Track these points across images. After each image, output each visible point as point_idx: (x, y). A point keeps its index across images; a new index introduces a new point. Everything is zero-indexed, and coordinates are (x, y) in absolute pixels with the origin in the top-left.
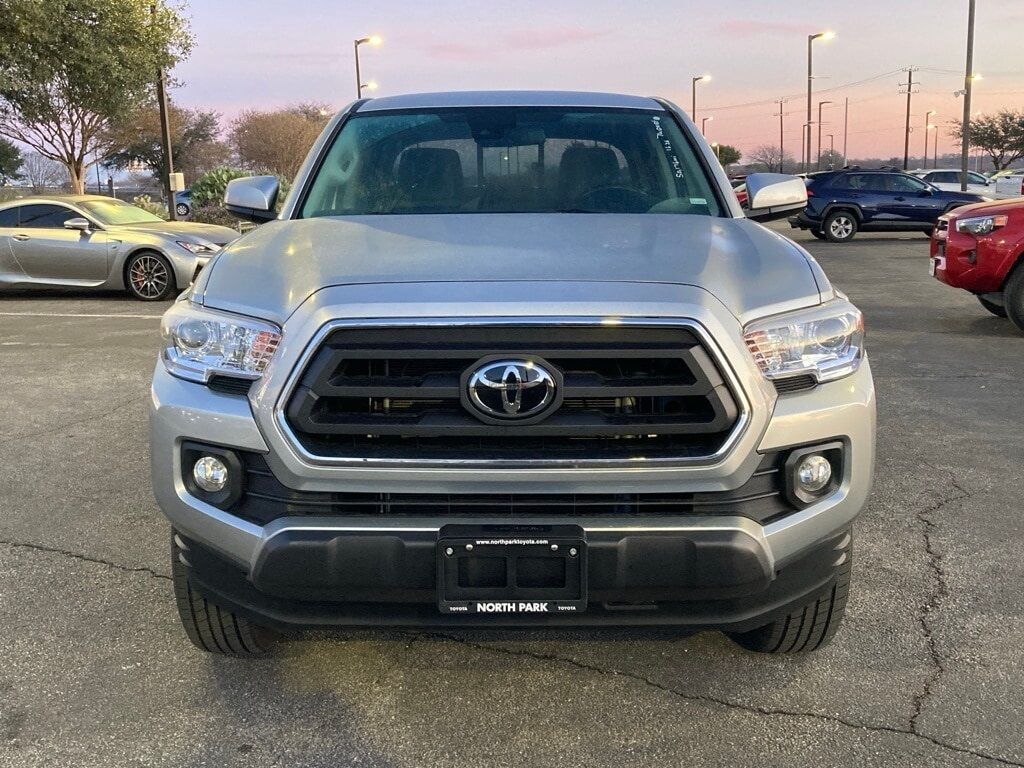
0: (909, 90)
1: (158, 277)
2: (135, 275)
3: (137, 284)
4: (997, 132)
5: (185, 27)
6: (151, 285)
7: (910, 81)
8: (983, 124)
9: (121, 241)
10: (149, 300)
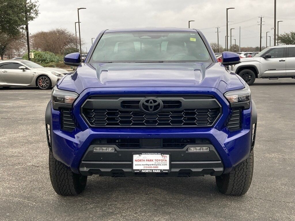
0: (261, 24)
1: (46, 83)
2: (39, 82)
3: (40, 85)
4: (290, 39)
5: (36, 8)
6: (44, 85)
7: (261, 21)
8: (286, 36)
10: (43, 89)
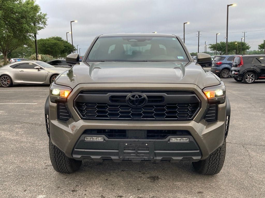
9: (49, 72)
